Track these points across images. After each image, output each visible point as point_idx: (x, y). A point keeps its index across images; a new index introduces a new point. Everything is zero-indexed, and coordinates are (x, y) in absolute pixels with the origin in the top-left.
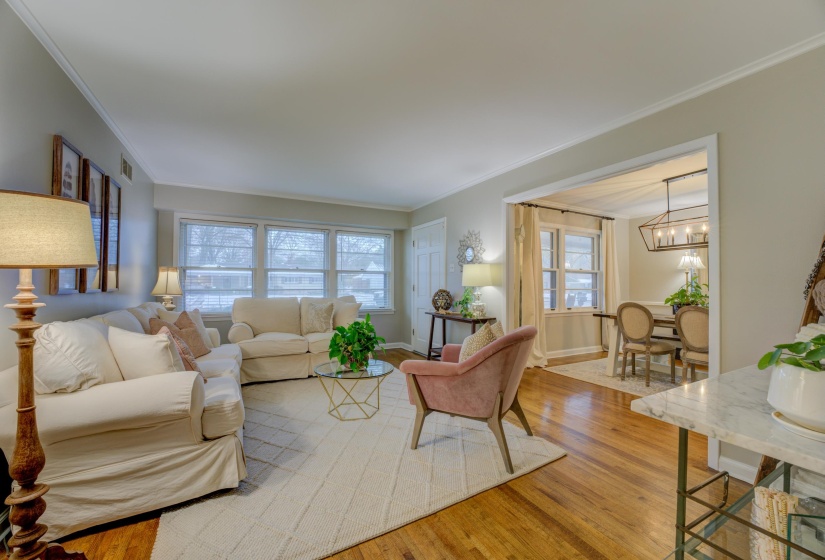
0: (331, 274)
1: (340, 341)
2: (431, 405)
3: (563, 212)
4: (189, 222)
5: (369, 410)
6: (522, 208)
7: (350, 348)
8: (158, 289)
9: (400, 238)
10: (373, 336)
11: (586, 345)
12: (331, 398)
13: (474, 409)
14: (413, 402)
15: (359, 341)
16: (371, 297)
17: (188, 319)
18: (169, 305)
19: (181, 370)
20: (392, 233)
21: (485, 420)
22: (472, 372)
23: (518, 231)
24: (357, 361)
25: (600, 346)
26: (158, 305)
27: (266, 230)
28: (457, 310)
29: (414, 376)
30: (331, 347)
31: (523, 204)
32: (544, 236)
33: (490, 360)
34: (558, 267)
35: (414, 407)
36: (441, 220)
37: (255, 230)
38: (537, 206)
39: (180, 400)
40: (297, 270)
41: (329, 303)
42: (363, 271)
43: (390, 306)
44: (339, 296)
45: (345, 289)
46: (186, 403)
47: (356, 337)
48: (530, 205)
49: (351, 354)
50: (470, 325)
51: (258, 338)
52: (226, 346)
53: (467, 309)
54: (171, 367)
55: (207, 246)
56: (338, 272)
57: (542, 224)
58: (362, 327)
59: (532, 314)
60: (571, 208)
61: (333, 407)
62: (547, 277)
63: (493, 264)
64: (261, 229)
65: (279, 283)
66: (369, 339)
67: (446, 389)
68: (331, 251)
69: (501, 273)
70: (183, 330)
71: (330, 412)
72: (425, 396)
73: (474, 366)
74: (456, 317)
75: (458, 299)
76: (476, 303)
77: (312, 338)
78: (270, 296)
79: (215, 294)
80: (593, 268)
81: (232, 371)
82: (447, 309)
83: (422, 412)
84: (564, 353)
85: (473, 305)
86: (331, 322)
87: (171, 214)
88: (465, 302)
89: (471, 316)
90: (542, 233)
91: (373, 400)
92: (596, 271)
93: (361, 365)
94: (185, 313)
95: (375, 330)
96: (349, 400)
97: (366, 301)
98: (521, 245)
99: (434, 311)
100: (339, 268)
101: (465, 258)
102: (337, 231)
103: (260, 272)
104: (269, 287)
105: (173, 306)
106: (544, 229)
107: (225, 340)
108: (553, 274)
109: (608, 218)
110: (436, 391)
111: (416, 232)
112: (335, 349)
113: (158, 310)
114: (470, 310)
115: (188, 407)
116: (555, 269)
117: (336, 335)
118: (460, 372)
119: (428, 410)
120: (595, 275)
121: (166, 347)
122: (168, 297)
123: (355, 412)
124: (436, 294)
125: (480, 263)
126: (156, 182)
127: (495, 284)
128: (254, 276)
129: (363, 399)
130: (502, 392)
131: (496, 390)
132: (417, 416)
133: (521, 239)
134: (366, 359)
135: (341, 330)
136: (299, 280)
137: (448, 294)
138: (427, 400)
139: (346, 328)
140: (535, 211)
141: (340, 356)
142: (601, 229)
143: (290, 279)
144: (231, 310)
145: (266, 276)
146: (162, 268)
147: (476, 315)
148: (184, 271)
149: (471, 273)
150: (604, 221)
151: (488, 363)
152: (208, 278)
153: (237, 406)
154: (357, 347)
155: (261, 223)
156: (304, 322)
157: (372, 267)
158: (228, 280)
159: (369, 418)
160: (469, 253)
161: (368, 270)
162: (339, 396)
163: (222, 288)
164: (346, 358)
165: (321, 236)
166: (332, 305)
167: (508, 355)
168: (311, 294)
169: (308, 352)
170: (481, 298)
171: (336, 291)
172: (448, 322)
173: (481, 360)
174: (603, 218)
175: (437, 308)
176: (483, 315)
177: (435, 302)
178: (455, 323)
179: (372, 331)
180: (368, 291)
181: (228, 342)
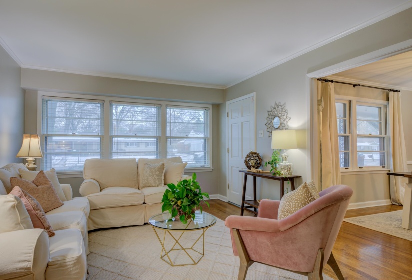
0: (162, 140)
1: (171, 197)
2: (253, 257)
3: (354, 86)
4: (50, 99)
5: (196, 256)
6: (320, 83)
7: (179, 203)
8: (23, 152)
9: (216, 111)
10: (198, 192)
11: (376, 199)
12: (163, 246)
13: (296, 264)
14: (236, 253)
15: (187, 196)
16: (192, 157)
17: (45, 177)
18: (32, 166)
19: (29, 228)
20: (210, 107)
21: (306, 274)
22: (294, 230)
23: (319, 102)
24: (185, 214)
25: (389, 200)
26: (21, 166)
27: (111, 105)
28: (268, 169)
29: (238, 230)
30: (163, 201)
31: (320, 80)
32: (338, 107)
33: (311, 219)
34: (350, 133)
35: (238, 258)
36: (251, 95)
37: (103, 105)
38: (332, 82)
39: (23, 258)
40: (136, 137)
41: (161, 163)
42: (187, 138)
43: (208, 164)
44: (168, 158)
45: (173, 152)
46: (29, 261)
47: (185, 194)
48: (327, 81)
49: (181, 208)
50: (279, 183)
51: (104, 192)
52: (77, 199)
53: (275, 169)
54: (18, 226)
55: (70, 118)
56: (167, 138)
57: (337, 97)
58: (189, 185)
59: (330, 173)
60: (362, 83)
61: (164, 253)
62: (341, 142)
63: (298, 131)
64: (107, 104)
65: (123, 147)
66: (196, 195)
67: (269, 244)
68: (162, 122)
69: (306, 138)
70: (40, 187)
71: (162, 258)
72: (248, 250)
73: (295, 223)
74: (267, 175)
75: (266, 160)
76: (283, 164)
77: (147, 191)
78: (115, 157)
79: (75, 156)
80: (380, 133)
81: (78, 224)
82: (257, 168)
83: (245, 264)
84: (358, 206)
85: (281, 165)
86: (163, 178)
87: (35, 92)
88: (274, 163)
89: (280, 174)
90: (336, 104)
91: (198, 246)
92: (383, 135)
93: (189, 217)
94: (42, 172)
95: (201, 188)
96: (177, 247)
97: (189, 161)
98: (321, 114)
99: (246, 170)
100: (168, 135)
101: (272, 126)
102: (167, 106)
103: (107, 139)
104: (114, 150)
105: (35, 166)
106: (338, 100)
107: (77, 194)
108: (346, 139)
109: (394, 91)
110: (259, 244)
111: (230, 106)
112: (166, 203)
113: (20, 170)
114: (279, 170)
115: (30, 265)
116: (347, 134)
117: (167, 191)
118: (282, 229)
119: (250, 261)
120: (382, 140)
121: (13, 207)
122: (31, 159)
123: (183, 259)
124: (248, 156)
125: (286, 129)
126: (23, 66)
127: (301, 147)
128: (102, 142)
129: (190, 246)
130: (322, 249)
131: (317, 246)
132: (241, 267)
133: (321, 109)
134: (193, 213)
135: (172, 187)
136: (138, 144)
137: (257, 155)
138: (250, 253)
139: (176, 185)
140: (331, 85)
141: (171, 210)
142: (387, 100)
143: (131, 144)
144: (83, 169)
145: (111, 141)
146: (27, 135)
147: (284, 174)
148: (46, 138)
149: (278, 138)
150: (391, 94)
151: (309, 221)
152: (70, 144)
153: (79, 260)
154: (186, 202)
155: (107, 100)
156: (141, 179)
157: (192, 134)
158: (85, 144)
159: (195, 264)
160: (276, 122)
161: (189, 136)
162: (169, 244)
163: (81, 151)
164: (177, 211)
165: (153, 110)
166: (163, 165)
167: (328, 214)
168: (146, 155)
169: (144, 203)
170: (287, 159)
171: (166, 153)
172: (257, 178)
173: (302, 219)
174: (390, 90)
175: (249, 168)
176: (290, 174)
177: (247, 163)
178: (264, 180)
179: (198, 188)
180: (189, 153)
181: (80, 196)
